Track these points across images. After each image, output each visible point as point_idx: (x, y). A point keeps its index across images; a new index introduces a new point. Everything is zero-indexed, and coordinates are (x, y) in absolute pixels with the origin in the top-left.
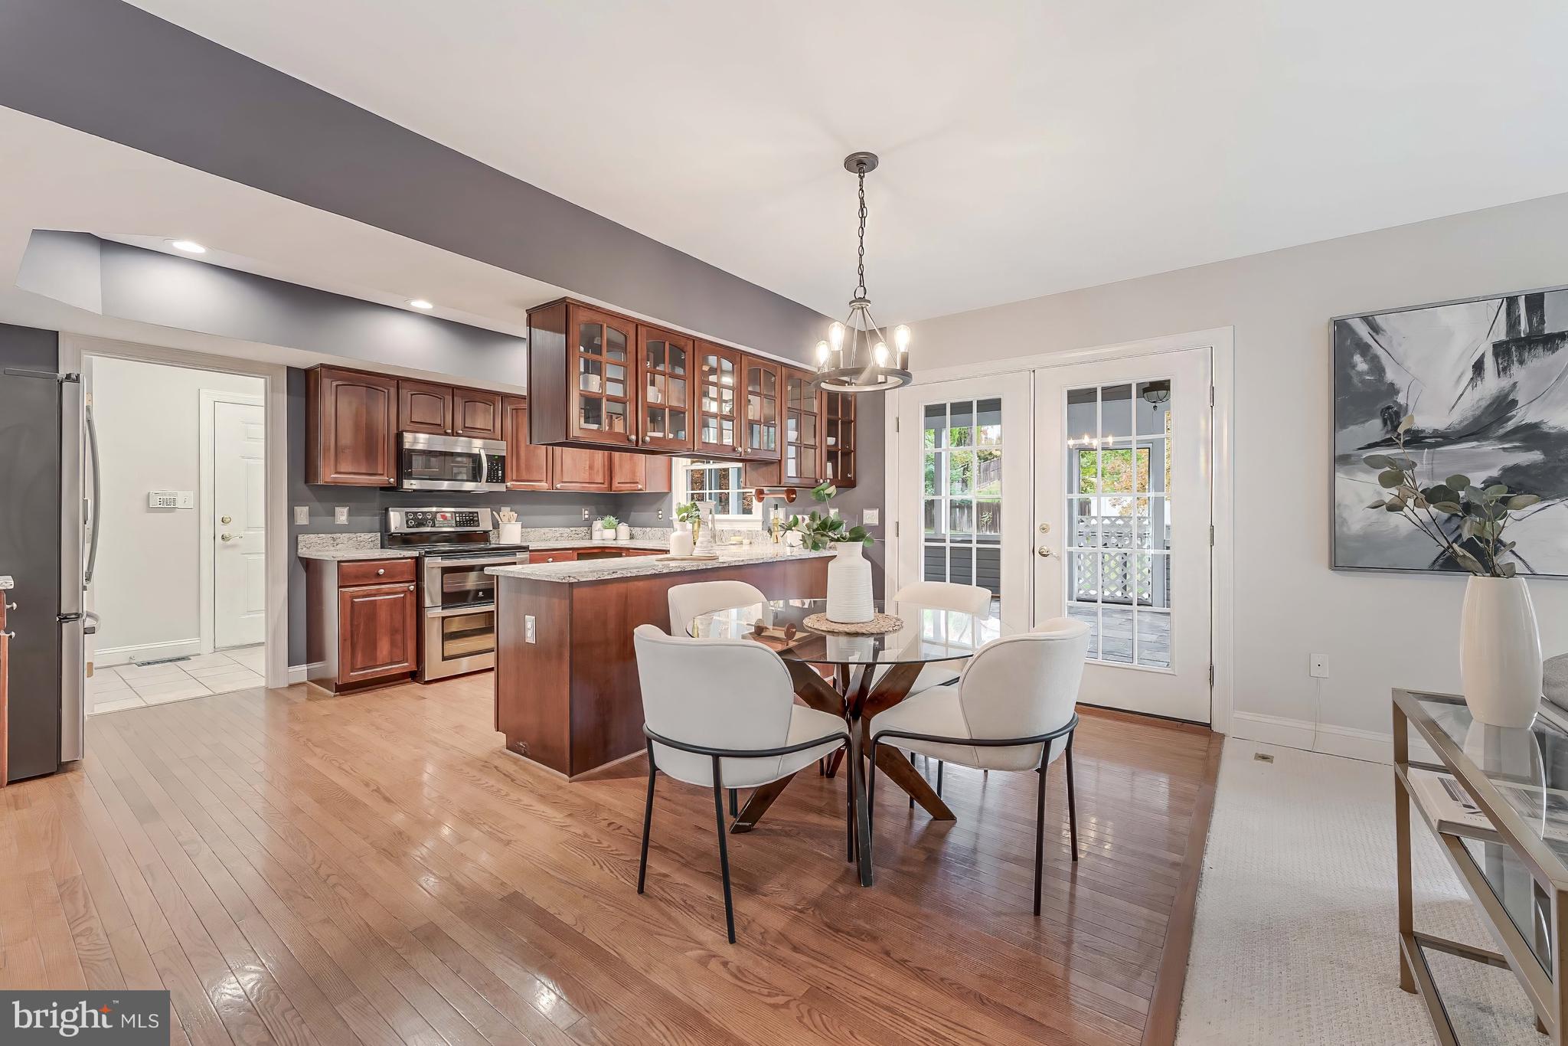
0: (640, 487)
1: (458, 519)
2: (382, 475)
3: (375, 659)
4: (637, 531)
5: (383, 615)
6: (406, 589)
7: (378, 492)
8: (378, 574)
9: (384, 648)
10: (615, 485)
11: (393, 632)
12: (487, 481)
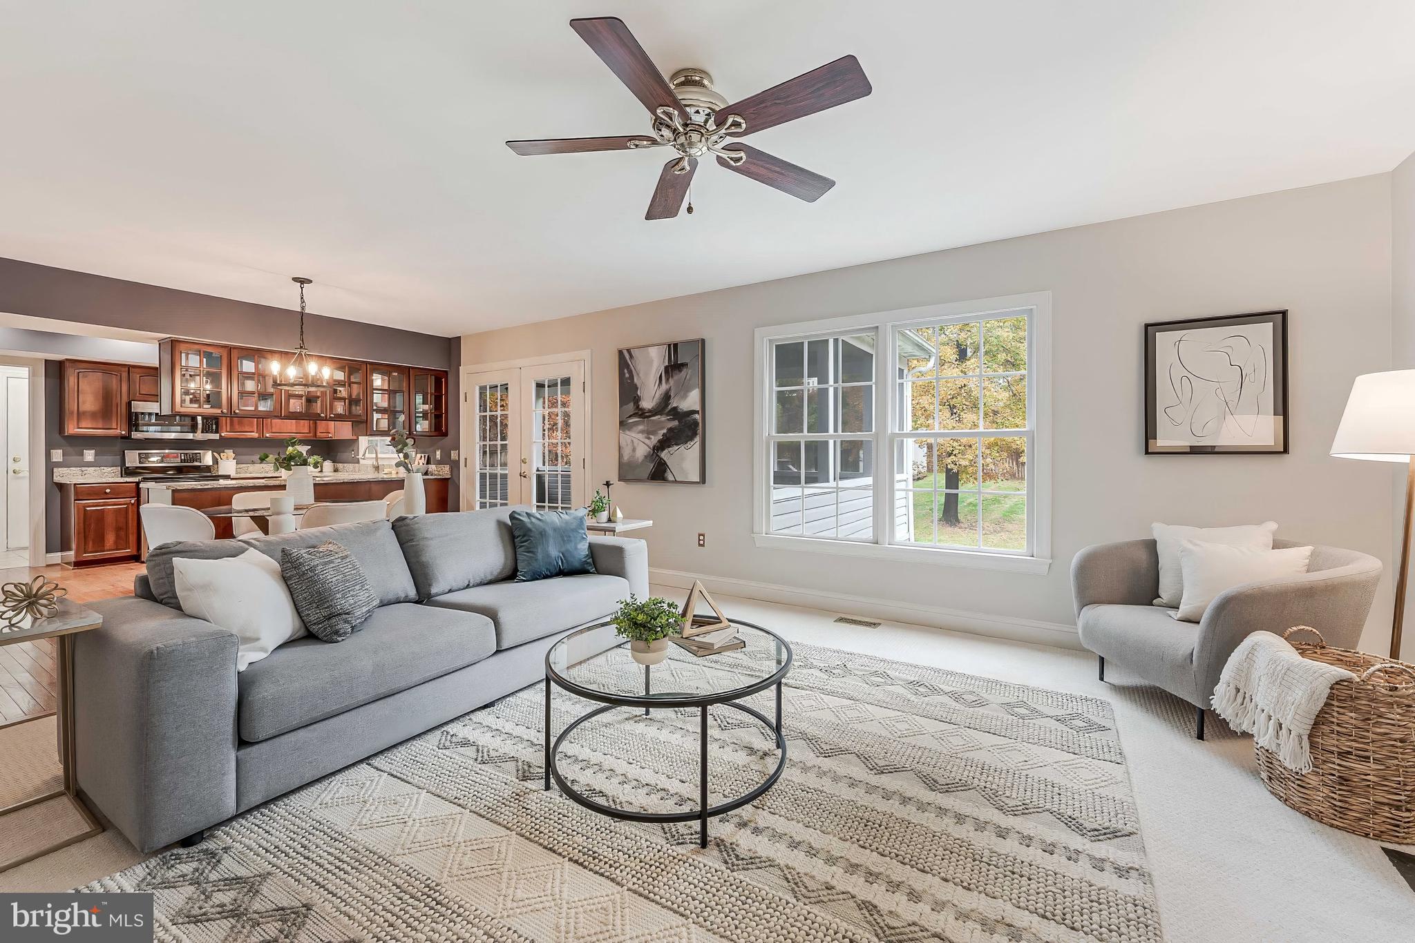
0: (330, 435)
1: (183, 458)
2: (117, 429)
3: (104, 546)
4: (340, 466)
5: (110, 519)
6: (128, 502)
7: (120, 440)
8: (106, 493)
9: (110, 538)
10: (318, 434)
11: (118, 529)
12: (202, 432)
